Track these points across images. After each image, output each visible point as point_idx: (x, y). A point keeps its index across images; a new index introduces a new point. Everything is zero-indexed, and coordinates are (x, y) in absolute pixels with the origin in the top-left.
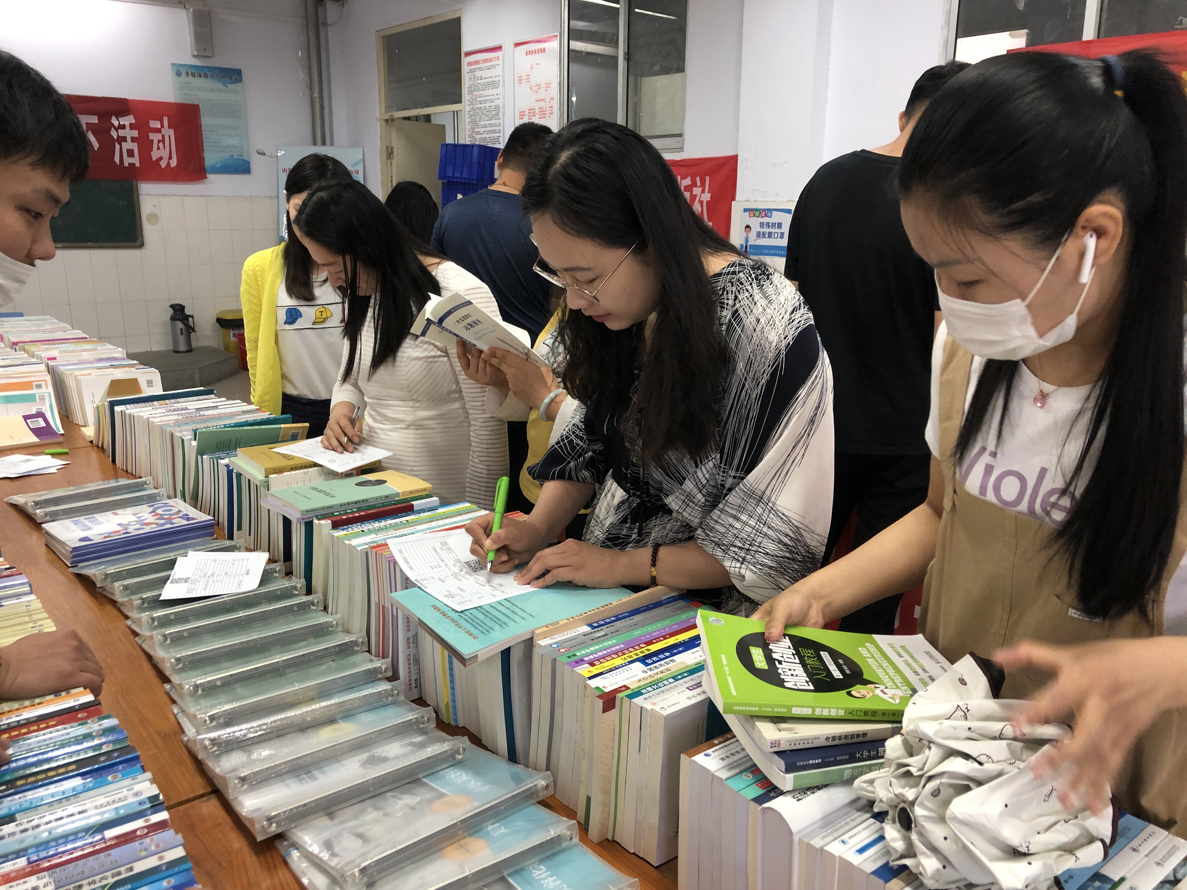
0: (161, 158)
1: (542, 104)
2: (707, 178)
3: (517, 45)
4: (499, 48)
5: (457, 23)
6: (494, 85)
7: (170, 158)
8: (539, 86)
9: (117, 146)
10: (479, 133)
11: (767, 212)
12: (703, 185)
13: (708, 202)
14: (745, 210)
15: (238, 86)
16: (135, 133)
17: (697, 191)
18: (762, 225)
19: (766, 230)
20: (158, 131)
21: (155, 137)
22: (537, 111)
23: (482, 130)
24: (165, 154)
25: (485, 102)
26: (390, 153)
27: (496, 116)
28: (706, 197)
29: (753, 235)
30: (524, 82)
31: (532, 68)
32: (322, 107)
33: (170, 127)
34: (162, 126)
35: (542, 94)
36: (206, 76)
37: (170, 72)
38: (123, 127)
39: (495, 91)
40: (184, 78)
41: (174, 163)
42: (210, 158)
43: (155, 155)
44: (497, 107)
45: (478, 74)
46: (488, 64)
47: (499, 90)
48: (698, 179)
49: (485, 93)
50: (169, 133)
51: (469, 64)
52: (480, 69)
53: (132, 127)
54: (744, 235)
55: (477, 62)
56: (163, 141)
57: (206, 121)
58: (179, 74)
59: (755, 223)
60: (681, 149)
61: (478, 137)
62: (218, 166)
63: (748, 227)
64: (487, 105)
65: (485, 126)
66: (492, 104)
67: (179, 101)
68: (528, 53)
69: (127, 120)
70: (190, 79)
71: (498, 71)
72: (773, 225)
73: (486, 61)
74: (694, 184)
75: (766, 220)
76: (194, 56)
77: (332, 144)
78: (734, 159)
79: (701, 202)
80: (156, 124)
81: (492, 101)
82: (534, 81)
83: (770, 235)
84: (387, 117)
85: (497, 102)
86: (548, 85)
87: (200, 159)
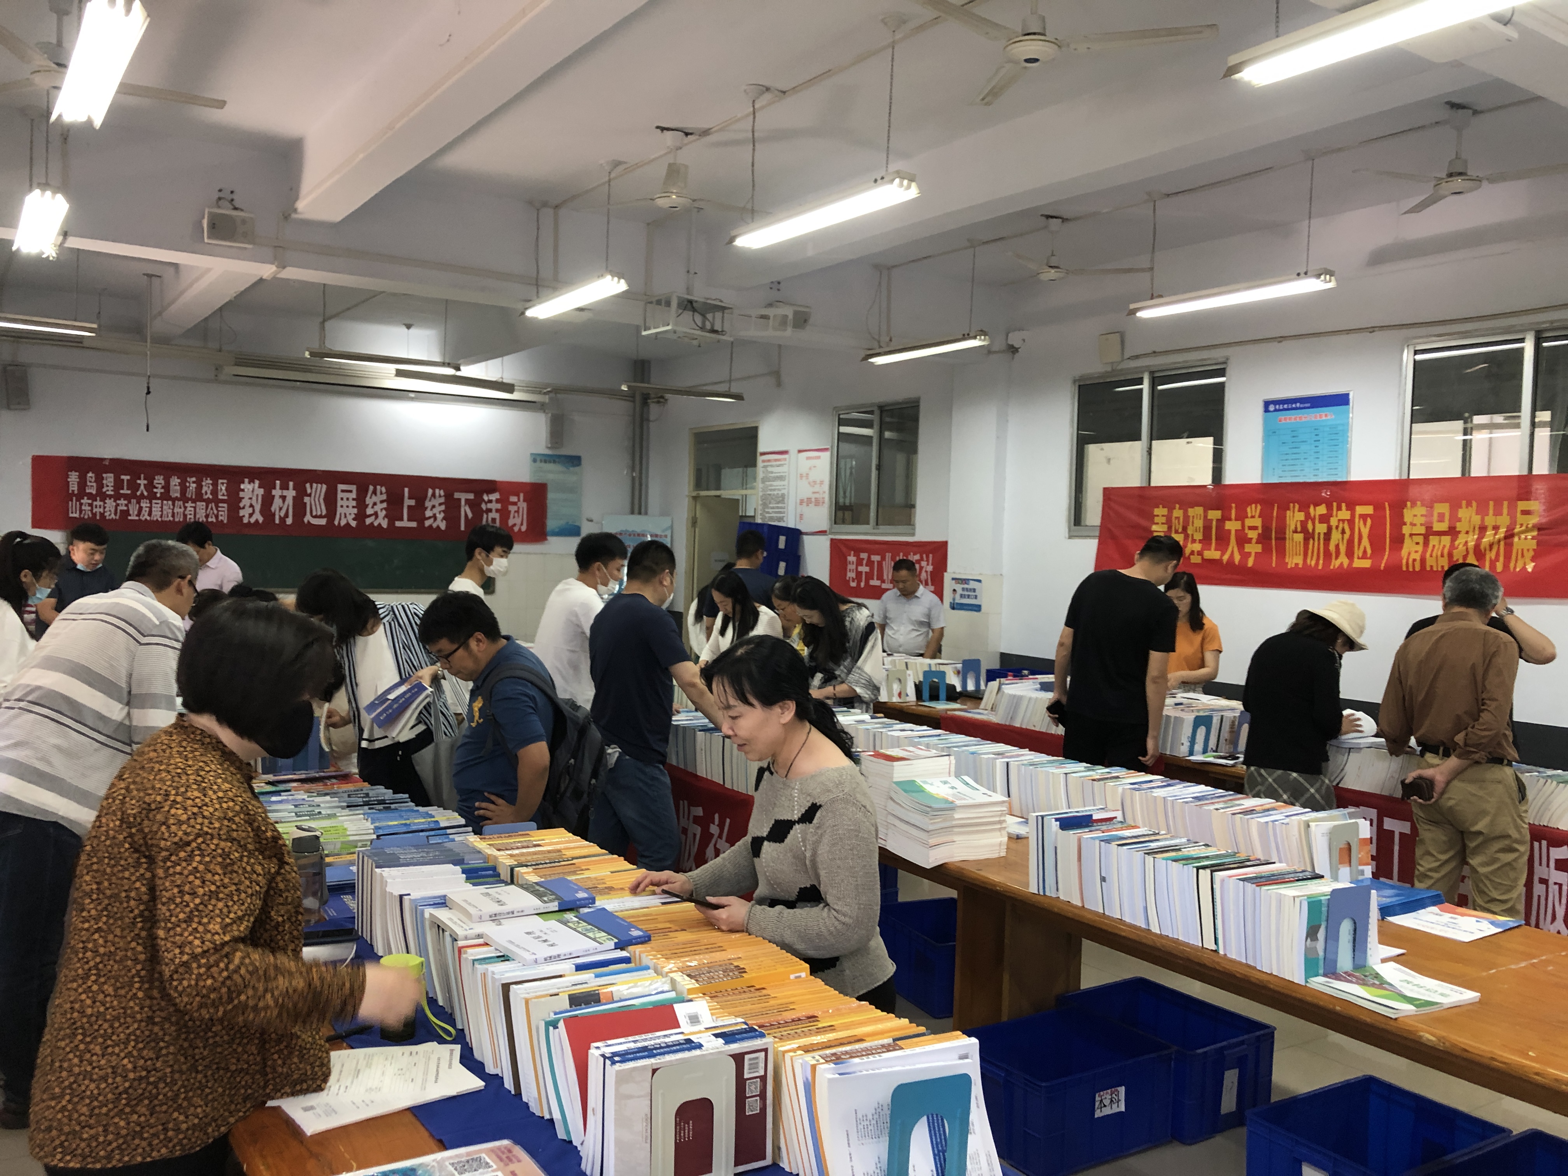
0: (515, 525)
1: (817, 496)
2: (931, 556)
3: (800, 451)
4: (785, 452)
5: (756, 429)
6: (781, 478)
7: (522, 524)
8: (815, 482)
9: (485, 516)
10: (768, 513)
11: (965, 581)
12: (928, 561)
13: (931, 572)
14: (953, 579)
15: (577, 469)
16: (499, 506)
17: (924, 564)
18: (963, 589)
19: (966, 593)
20: (515, 504)
21: (512, 509)
22: (813, 500)
23: (770, 510)
24: (518, 521)
25: (774, 490)
26: (694, 522)
27: (783, 501)
28: (930, 568)
29: (958, 596)
30: (804, 478)
31: (810, 469)
32: (641, 485)
33: (524, 501)
34: (519, 500)
35: (817, 488)
36: (554, 462)
37: (528, 459)
38: (490, 501)
39: (782, 483)
40: (538, 464)
41: (524, 528)
42: (551, 523)
43: (511, 522)
44: (783, 496)
45: (770, 469)
46: (778, 463)
47: (785, 483)
48: (924, 556)
49: (775, 483)
50: (523, 505)
51: (764, 461)
52: (772, 466)
53: (497, 501)
54: (952, 595)
55: (769, 461)
56: (517, 512)
57: (551, 496)
58: (535, 461)
59: (959, 587)
60: (913, 534)
61: (767, 515)
62: (557, 530)
63: (954, 590)
64: (775, 493)
65: (773, 508)
66: (780, 493)
67: (533, 481)
68: (808, 458)
69: (495, 496)
70: (543, 465)
71: (784, 469)
72: (970, 590)
73: (776, 460)
74: (922, 559)
75: (966, 586)
76: (548, 448)
77: (646, 514)
78: (944, 544)
79: (926, 572)
80: (513, 499)
81: (779, 490)
82: (811, 479)
83: (969, 596)
84: (694, 494)
85: (783, 491)
86: (822, 483)
87: (543, 525)
